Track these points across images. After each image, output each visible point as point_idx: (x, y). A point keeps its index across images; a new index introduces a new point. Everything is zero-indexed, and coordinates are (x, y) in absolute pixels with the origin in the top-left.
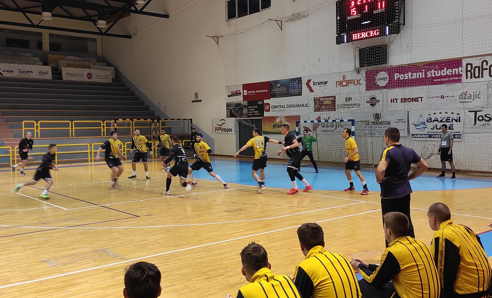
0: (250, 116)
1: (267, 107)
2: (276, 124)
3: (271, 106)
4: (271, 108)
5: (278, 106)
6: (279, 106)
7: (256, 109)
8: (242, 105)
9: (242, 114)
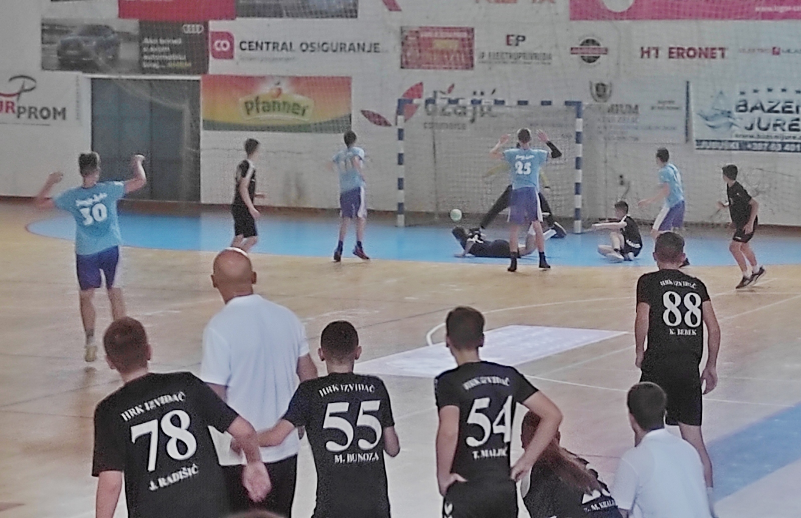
0: (152, 71)
1: (220, 45)
2: (257, 98)
3: (236, 43)
4: (237, 50)
5: (268, 43)
6: (271, 46)
7: (174, 50)
8: (113, 32)
9: (114, 62)
